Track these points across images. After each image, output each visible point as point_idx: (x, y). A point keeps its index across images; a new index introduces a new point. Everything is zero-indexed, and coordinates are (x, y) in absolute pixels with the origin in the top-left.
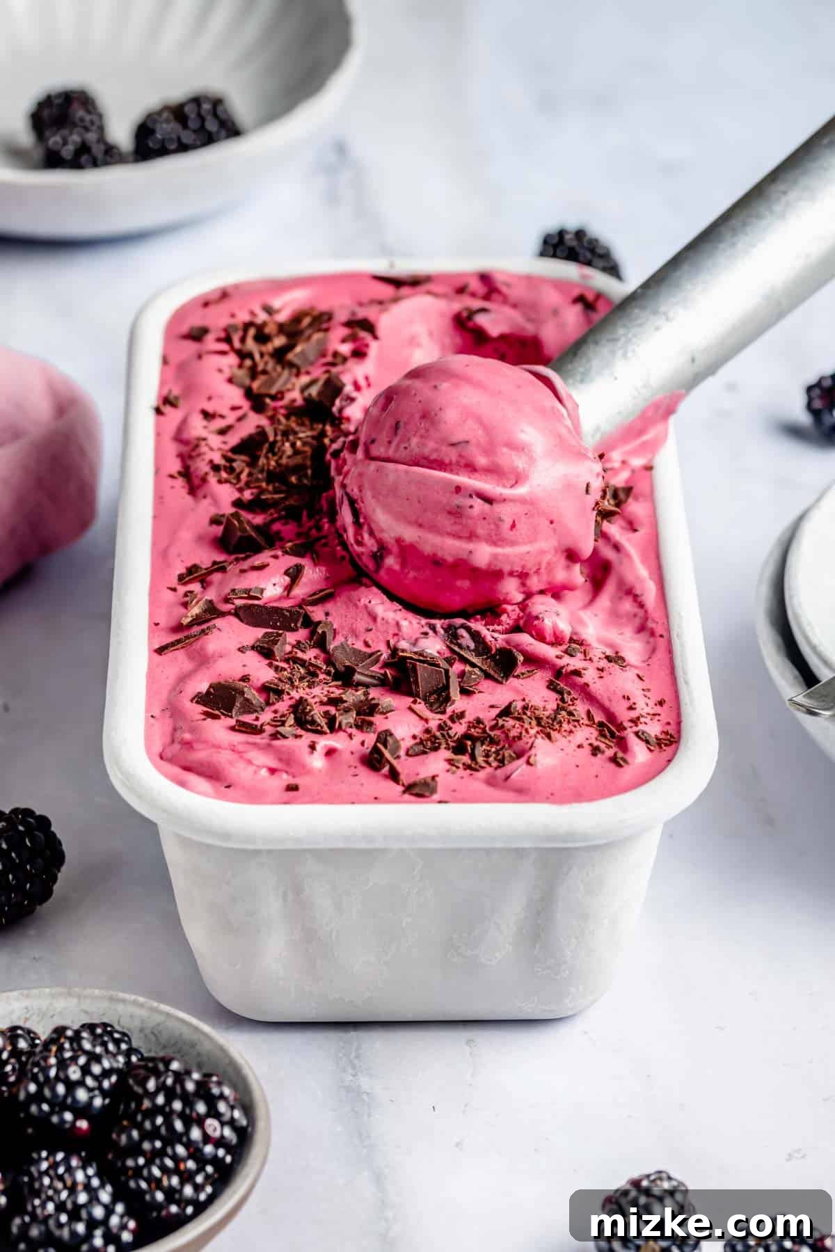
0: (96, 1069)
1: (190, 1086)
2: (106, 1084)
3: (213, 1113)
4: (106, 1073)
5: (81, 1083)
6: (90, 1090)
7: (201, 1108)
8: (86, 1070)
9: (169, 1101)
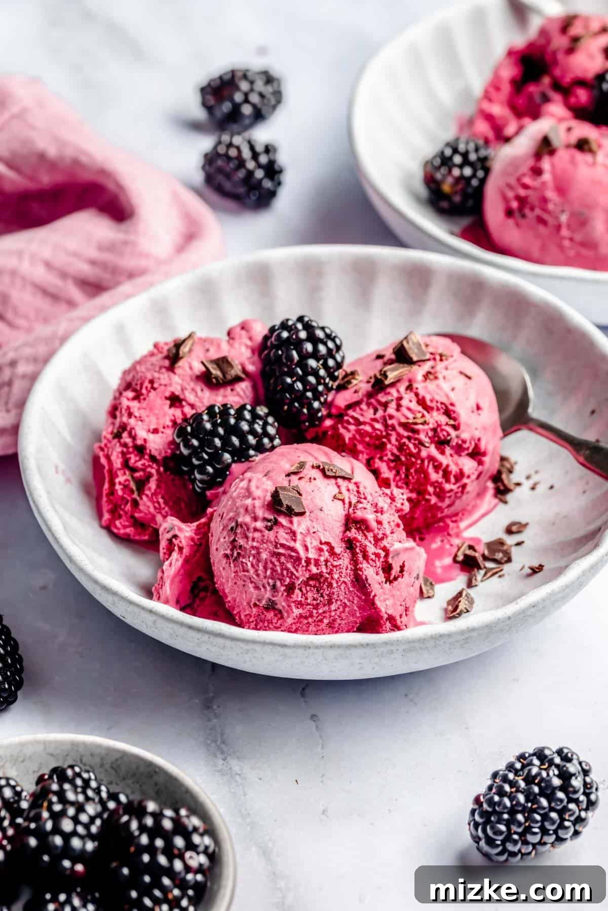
0: (84, 818)
1: (167, 824)
2: (94, 829)
3: (191, 846)
4: (92, 820)
5: (74, 833)
6: (82, 837)
7: (179, 842)
8: (76, 820)
9: (152, 840)
